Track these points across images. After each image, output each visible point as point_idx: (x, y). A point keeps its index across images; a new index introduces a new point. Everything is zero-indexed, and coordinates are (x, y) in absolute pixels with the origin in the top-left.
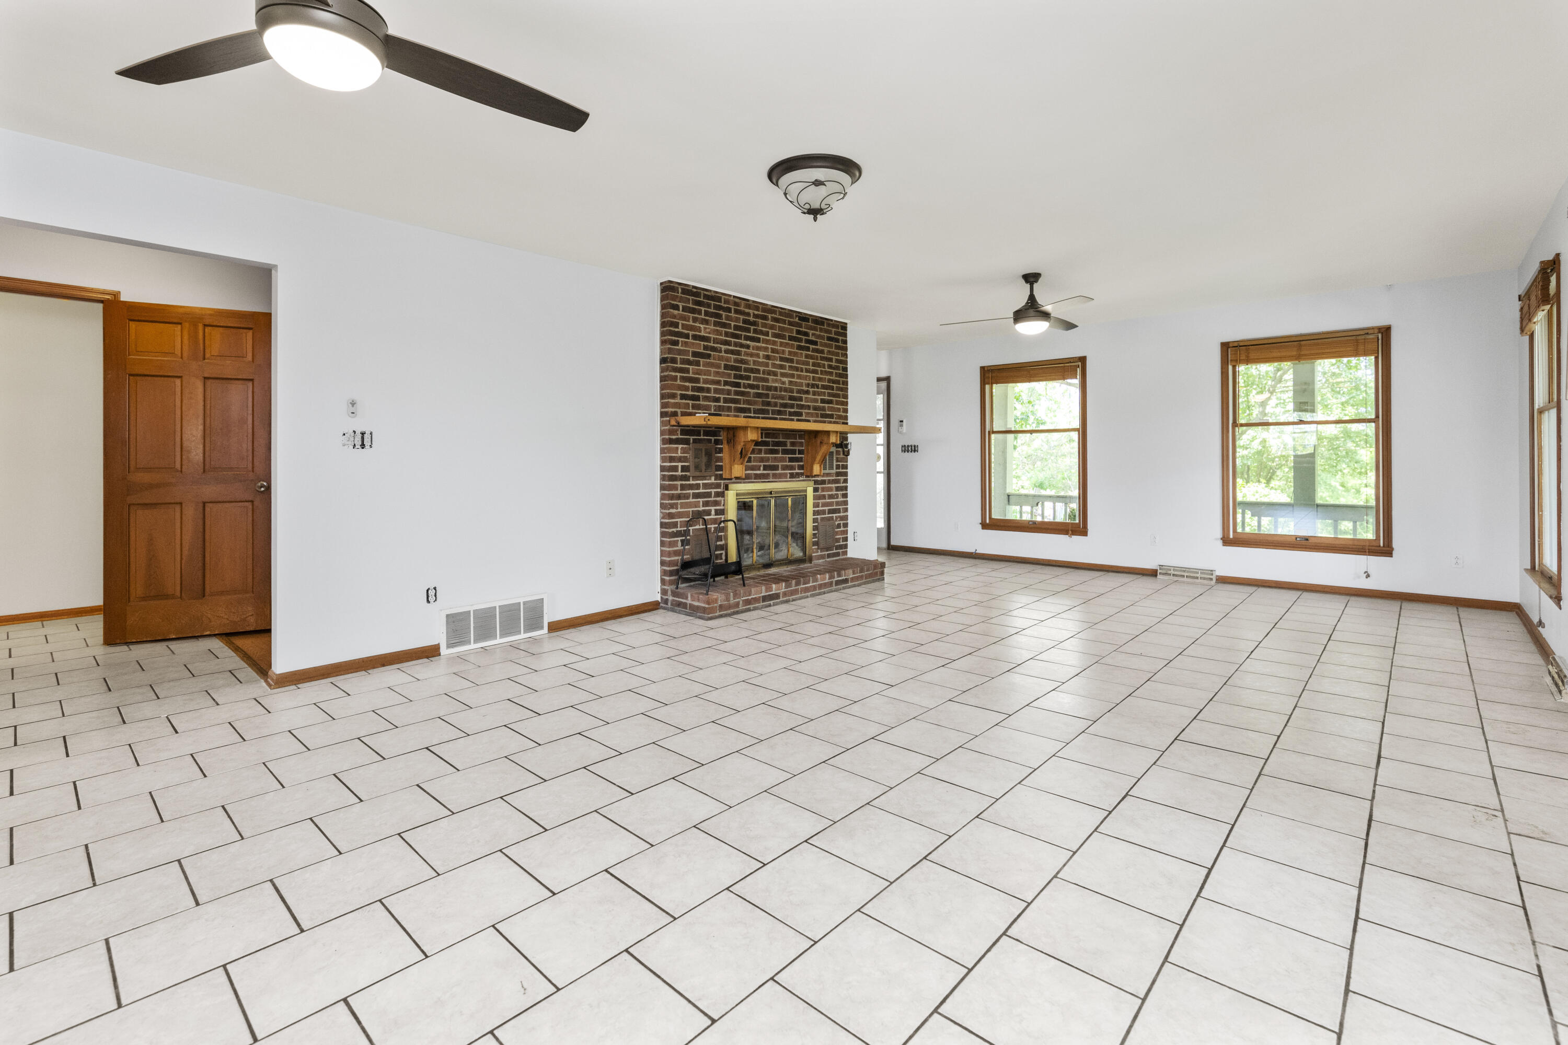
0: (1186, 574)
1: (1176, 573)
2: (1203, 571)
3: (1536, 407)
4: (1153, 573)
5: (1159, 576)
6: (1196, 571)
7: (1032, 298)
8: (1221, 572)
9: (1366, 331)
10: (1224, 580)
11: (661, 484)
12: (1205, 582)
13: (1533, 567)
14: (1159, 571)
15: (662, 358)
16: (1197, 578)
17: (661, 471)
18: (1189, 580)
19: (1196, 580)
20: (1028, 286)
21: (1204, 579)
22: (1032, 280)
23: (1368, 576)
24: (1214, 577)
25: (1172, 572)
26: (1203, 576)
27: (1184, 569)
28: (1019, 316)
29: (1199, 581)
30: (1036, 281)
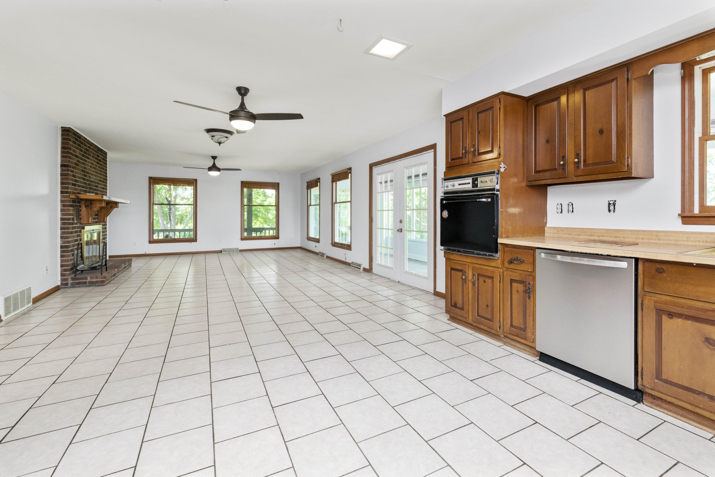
0: (231, 250)
1: (228, 250)
2: (236, 249)
3: (309, 205)
4: (221, 252)
5: (223, 252)
6: (233, 249)
7: (214, 163)
8: (240, 249)
9: (275, 183)
10: (241, 251)
11: (61, 227)
12: (237, 252)
13: (307, 237)
14: (222, 251)
15: (62, 164)
16: (234, 251)
17: (61, 220)
18: (232, 252)
19: (234, 252)
20: (213, 160)
21: (236, 251)
22: (214, 158)
23: (275, 245)
24: (239, 250)
25: (227, 250)
26: (236, 250)
27: (230, 249)
28: (210, 169)
29: (235, 252)
30: (216, 159)
